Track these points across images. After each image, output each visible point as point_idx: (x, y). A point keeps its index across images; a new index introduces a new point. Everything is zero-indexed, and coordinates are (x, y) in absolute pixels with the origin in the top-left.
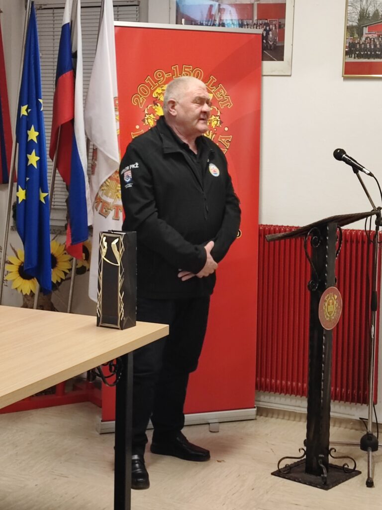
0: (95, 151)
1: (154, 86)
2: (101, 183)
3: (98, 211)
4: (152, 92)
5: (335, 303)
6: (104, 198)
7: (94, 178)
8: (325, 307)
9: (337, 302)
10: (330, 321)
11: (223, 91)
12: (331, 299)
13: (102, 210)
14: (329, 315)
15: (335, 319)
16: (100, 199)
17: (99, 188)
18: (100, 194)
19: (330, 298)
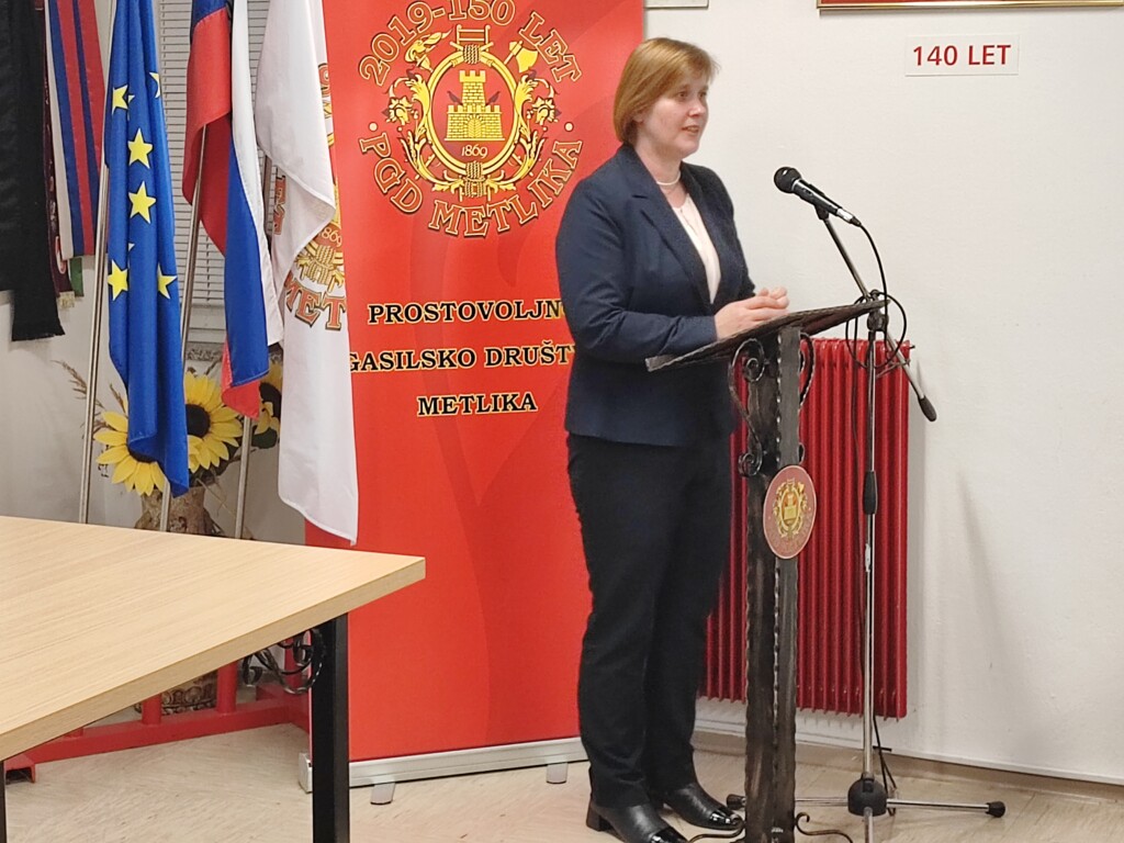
0: (282, 181)
1: (408, 37)
2: (298, 252)
3: (294, 311)
4: (404, 50)
5: (800, 500)
6: (306, 283)
7: (279, 240)
8: (778, 510)
9: (804, 499)
10: (790, 539)
11: (558, 45)
12: (791, 492)
13: (301, 309)
14: (786, 528)
15: (800, 534)
16: (297, 285)
17: (292, 262)
18: (296, 275)
19: (787, 490)
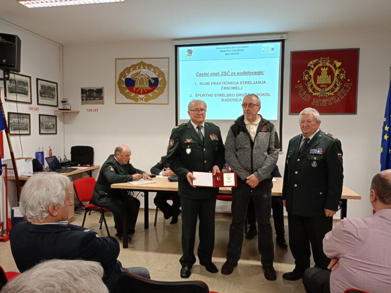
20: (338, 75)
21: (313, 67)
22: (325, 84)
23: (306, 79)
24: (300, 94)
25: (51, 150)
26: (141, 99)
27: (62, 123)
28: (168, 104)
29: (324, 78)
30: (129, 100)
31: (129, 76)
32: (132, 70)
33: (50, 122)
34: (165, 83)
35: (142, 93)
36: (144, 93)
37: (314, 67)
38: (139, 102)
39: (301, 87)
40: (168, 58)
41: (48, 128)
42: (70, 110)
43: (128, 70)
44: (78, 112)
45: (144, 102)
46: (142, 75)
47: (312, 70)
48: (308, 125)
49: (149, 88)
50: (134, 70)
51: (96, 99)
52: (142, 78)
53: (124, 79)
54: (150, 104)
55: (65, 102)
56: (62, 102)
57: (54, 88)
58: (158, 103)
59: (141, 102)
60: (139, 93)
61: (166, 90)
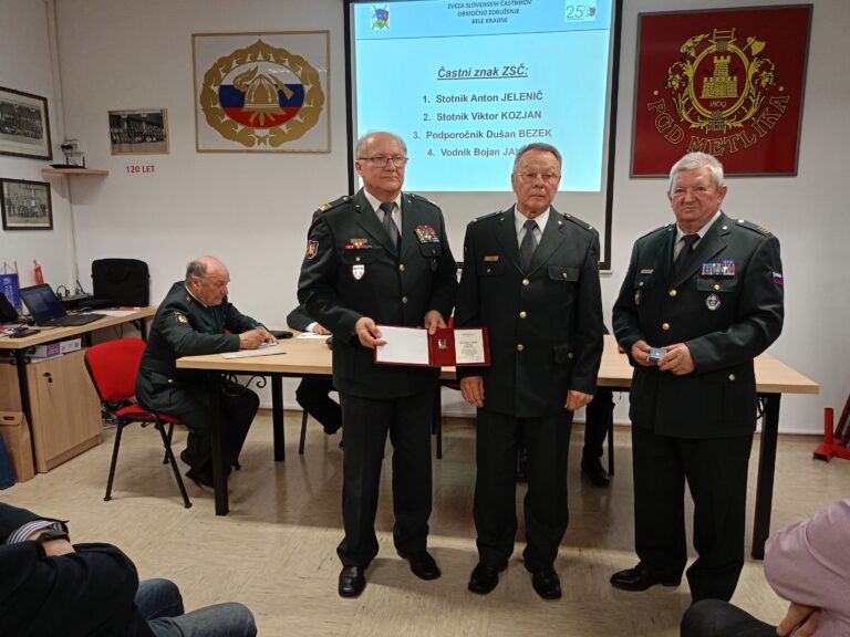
20: (756, 76)
21: (693, 54)
22: (722, 100)
23: (676, 84)
24: (658, 126)
25: (38, 270)
26: (262, 140)
27: (66, 201)
28: (328, 152)
29: (720, 84)
30: (230, 141)
31: (228, 81)
32: (234, 64)
33: (32, 199)
34: (319, 98)
35: (262, 123)
36: (268, 124)
37: (697, 55)
38: (255, 147)
39: (661, 106)
40: (327, 32)
41: (26, 213)
42: (83, 167)
43: (225, 64)
44: (104, 174)
45: (269, 147)
46: (261, 76)
47: (692, 63)
48: (697, 199)
49: (282, 112)
50: (240, 63)
51: (149, 139)
52: (261, 84)
53: (216, 89)
54: (283, 152)
55: (69, 147)
56: (63, 147)
57: (38, 112)
58: (305, 148)
59: (262, 146)
60: (257, 125)
61: (323, 114)
